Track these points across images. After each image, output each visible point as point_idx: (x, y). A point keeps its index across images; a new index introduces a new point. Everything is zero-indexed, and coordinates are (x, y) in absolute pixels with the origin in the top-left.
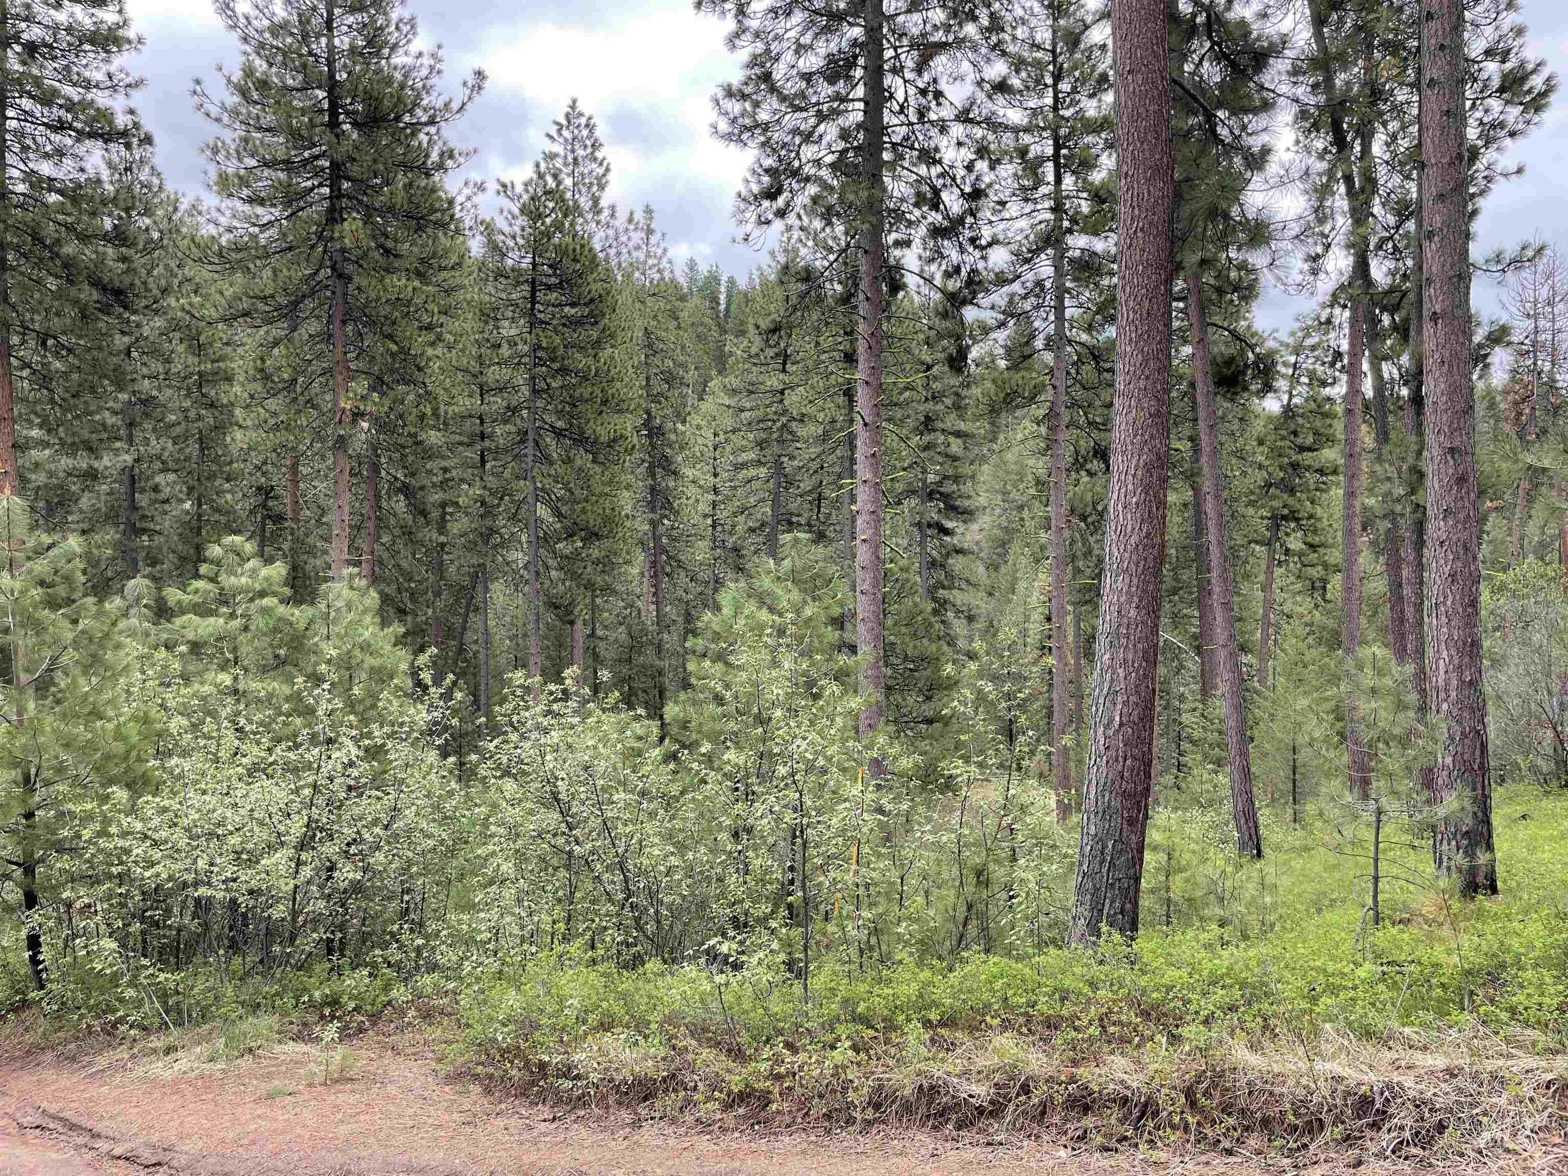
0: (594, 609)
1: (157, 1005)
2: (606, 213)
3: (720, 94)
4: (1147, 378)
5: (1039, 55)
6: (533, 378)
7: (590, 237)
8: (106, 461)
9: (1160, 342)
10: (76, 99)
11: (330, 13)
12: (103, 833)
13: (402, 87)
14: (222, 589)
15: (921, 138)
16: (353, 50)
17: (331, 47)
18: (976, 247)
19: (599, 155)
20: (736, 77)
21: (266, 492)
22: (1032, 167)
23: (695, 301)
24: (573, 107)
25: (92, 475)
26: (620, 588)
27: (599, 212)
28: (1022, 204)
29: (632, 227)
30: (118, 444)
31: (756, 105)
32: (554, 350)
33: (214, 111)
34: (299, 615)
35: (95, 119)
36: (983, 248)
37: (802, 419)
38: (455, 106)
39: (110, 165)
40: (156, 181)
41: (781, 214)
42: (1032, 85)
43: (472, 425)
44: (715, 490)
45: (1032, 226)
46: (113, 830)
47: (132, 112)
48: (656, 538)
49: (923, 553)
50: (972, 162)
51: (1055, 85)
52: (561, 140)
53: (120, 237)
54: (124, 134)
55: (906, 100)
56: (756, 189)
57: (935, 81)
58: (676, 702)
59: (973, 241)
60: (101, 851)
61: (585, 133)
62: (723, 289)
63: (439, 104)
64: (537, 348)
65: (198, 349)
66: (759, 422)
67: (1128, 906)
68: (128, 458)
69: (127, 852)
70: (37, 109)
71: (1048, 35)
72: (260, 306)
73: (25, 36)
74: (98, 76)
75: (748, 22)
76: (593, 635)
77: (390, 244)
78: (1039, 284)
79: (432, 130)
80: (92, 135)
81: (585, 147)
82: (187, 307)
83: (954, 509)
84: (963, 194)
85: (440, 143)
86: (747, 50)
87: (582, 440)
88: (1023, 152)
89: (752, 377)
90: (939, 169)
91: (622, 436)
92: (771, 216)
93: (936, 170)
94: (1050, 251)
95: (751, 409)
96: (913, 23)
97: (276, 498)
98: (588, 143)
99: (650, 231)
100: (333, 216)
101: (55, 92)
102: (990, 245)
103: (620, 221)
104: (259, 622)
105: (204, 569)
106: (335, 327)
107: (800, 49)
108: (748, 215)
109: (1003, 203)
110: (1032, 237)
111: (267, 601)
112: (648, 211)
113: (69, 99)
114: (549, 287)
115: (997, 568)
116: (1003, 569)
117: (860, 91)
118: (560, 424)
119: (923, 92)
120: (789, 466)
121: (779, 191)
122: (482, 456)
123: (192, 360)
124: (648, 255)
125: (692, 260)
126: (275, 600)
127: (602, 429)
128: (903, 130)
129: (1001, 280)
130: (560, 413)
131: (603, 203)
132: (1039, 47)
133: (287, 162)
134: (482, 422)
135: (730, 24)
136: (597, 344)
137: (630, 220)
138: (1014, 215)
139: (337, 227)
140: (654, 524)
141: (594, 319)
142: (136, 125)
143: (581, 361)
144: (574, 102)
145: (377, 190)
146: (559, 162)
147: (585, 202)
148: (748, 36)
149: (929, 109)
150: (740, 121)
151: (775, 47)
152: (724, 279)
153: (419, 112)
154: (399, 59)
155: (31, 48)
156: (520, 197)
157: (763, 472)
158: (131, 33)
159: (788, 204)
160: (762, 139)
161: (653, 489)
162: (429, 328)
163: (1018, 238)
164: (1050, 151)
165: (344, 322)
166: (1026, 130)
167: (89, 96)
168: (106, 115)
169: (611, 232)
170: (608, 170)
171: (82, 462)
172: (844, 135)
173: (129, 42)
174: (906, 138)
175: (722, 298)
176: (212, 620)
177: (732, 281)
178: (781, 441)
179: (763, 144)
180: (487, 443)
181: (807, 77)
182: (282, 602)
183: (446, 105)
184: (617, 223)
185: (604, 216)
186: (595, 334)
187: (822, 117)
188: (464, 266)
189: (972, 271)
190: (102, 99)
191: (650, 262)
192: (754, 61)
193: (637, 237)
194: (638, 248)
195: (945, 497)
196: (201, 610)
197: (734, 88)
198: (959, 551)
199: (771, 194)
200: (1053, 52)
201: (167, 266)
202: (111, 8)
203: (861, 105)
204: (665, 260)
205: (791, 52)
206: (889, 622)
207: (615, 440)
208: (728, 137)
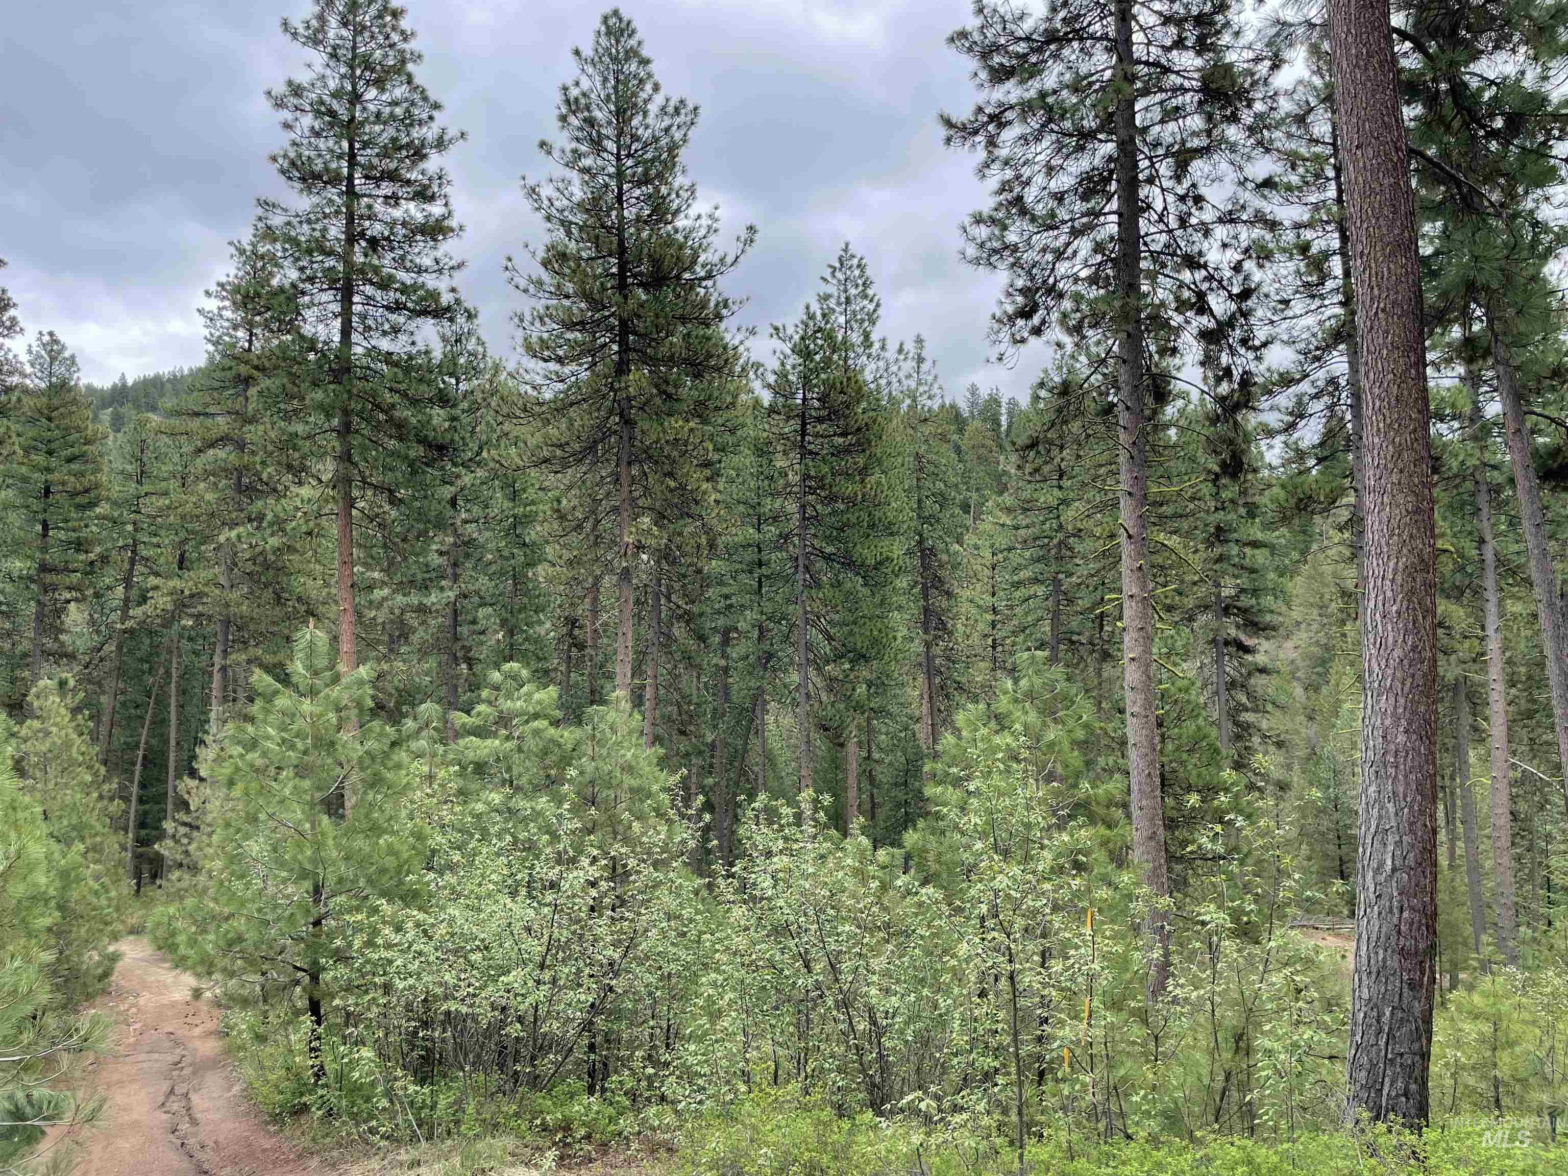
0: (870, 731)
1: (411, 1117)
2: (877, 345)
3: (967, 221)
4: (1401, 471)
5: (1318, 149)
6: (803, 507)
7: (862, 370)
8: (433, 598)
9: (1415, 430)
10: (409, 282)
11: (620, 189)
12: (370, 944)
13: (681, 247)
14: (501, 712)
15: (1182, 244)
16: (638, 219)
17: (621, 217)
18: (1248, 348)
19: (870, 292)
20: (987, 204)
21: (572, 622)
22: (1318, 264)
23: (977, 423)
24: (846, 250)
25: (422, 609)
26: (894, 709)
27: (870, 346)
28: (1308, 301)
29: (902, 357)
30: (443, 583)
31: (1005, 228)
32: (822, 479)
33: (523, 283)
34: (568, 735)
35: (423, 299)
36: (1256, 349)
37: (1078, 533)
38: (729, 260)
39: (444, 339)
40: (480, 349)
41: (1037, 331)
42: (1310, 179)
43: (750, 555)
44: (994, 610)
45: (1321, 323)
46: (380, 941)
47: (453, 290)
48: (929, 658)
49: (1221, 672)
50: (1240, 263)
51: (1338, 177)
52: (835, 282)
53: (443, 399)
54: (448, 309)
55: (1165, 208)
56: (1010, 309)
57: (1194, 185)
58: (915, 830)
59: (1244, 342)
60: (368, 961)
61: (857, 272)
62: (1003, 410)
63: (716, 259)
64: (806, 477)
65: (514, 496)
66: (1035, 539)
67: (1413, 1087)
68: (451, 594)
69: (390, 962)
70: (378, 294)
71: (1328, 128)
72: (558, 452)
73: (369, 233)
74: (427, 261)
75: (997, 152)
76: (868, 758)
77: (671, 390)
78: (1332, 381)
79: (709, 283)
80: (424, 313)
81: (857, 286)
82: (497, 458)
83: (1255, 624)
84: (1231, 296)
85: (716, 294)
86: (997, 176)
87: (849, 564)
88: (1304, 248)
89: (1026, 495)
90: (1204, 273)
91: (888, 558)
92: (1026, 335)
93: (1200, 274)
94: (1342, 347)
95: (1027, 527)
96: (1169, 132)
97: (580, 628)
98: (860, 282)
99: (920, 360)
100: (621, 369)
101: (391, 277)
102: (1265, 345)
103: (891, 353)
104: (531, 743)
105: (485, 693)
106: (623, 469)
107: (1050, 170)
108: (1002, 335)
109: (1286, 302)
110: (1320, 335)
111: (536, 724)
112: (919, 341)
113: (403, 284)
114: (820, 420)
115: (1317, 689)
116: (1325, 690)
117: (1114, 205)
118: (829, 549)
119: (1182, 199)
120: (1067, 583)
121: (1034, 309)
122: (760, 582)
123: (507, 504)
124: (919, 383)
125: (973, 385)
126: (546, 723)
127: (867, 554)
128: (1164, 238)
129: (1287, 381)
130: (829, 539)
131: (874, 337)
132: (1317, 141)
133: (582, 323)
134: (760, 551)
135: (981, 154)
136: (864, 472)
137: (900, 351)
138: (1298, 313)
139: (624, 378)
140: (928, 645)
141: (863, 446)
142: (458, 301)
143: (850, 488)
144: (847, 245)
145: (659, 342)
146: (832, 303)
147: (855, 337)
148: (996, 166)
149: (1190, 214)
150: (988, 245)
151: (1026, 172)
152: (1004, 401)
153: (698, 268)
154: (681, 223)
155: (374, 243)
156: (791, 338)
157: (1041, 590)
158: (453, 223)
159: (1043, 322)
160: (1011, 260)
161: (926, 610)
162: (707, 464)
163: (1304, 336)
164: (1336, 244)
165: (629, 463)
166: (1309, 225)
167: (420, 280)
168: (434, 295)
169: (881, 364)
170: (878, 305)
171: (414, 599)
172: (1098, 248)
173: (452, 230)
174: (1167, 246)
175: (1004, 419)
176: (489, 742)
177: (1013, 403)
178: (1059, 558)
179: (1013, 265)
180: (764, 570)
181: (1059, 197)
182: (551, 724)
183: (722, 260)
184: (887, 355)
185: (875, 350)
186: (861, 461)
187: (1076, 233)
188: (738, 405)
189: (1245, 372)
190: (430, 281)
191: (921, 389)
192: (1005, 187)
193: (909, 366)
194: (909, 376)
195: (1243, 611)
196: (480, 732)
197: (985, 215)
198: (1263, 671)
199: (1026, 313)
200: (1334, 144)
201: (488, 423)
202: (438, 202)
203: (1114, 218)
204: (936, 386)
205: (1042, 175)
206: (1170, 747)
207: (881, 563)
208: (977, 261)
